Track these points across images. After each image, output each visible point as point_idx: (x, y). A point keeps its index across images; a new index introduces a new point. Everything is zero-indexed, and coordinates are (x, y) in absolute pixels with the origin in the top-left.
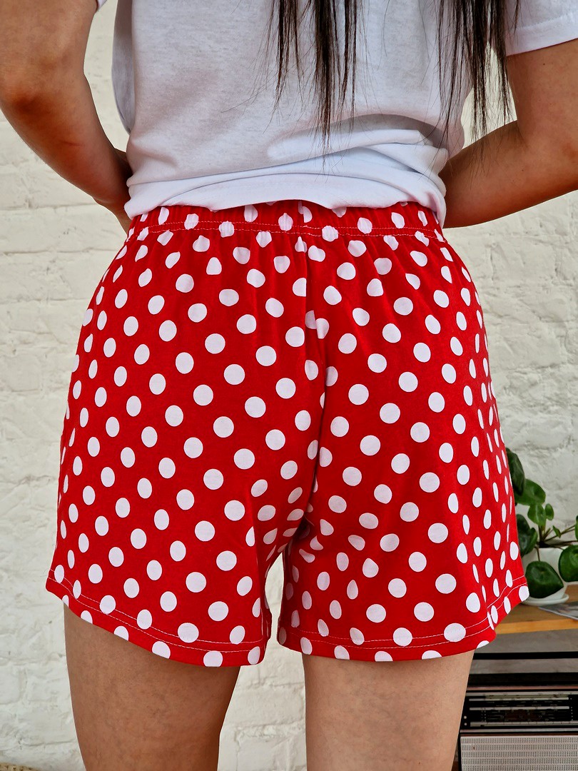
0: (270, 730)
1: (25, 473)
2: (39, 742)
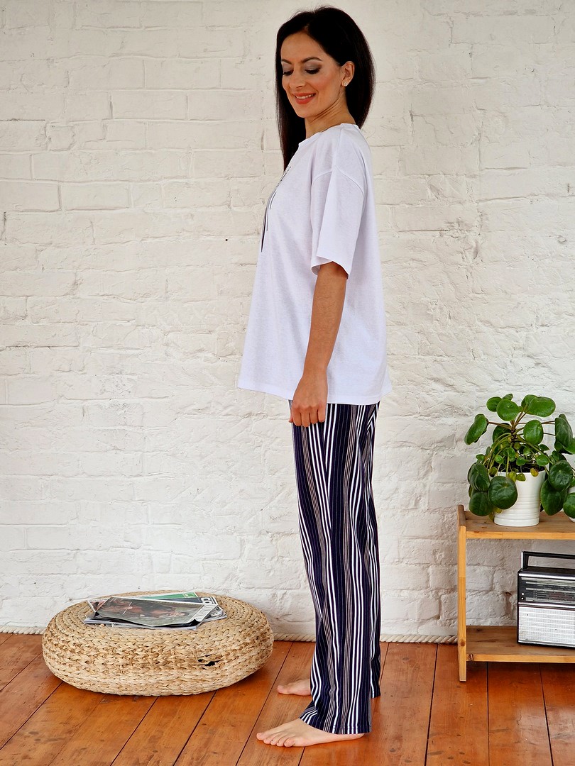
0: (405, 594)
1: (248, 410)
2: (251, 586)
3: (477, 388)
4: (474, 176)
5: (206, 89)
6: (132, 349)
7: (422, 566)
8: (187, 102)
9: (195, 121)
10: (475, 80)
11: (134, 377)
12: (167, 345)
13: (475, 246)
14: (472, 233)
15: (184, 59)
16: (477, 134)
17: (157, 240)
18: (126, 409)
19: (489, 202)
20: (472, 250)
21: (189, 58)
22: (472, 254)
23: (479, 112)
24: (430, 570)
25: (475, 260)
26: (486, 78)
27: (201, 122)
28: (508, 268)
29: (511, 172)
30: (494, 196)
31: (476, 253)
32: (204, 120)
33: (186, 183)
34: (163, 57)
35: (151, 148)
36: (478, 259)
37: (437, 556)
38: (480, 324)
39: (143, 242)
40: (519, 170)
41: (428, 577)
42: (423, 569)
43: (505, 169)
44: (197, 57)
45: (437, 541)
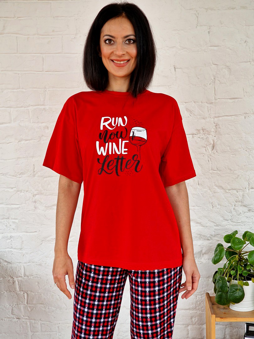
3: (215, 224)
4: (212, 103)
5: (55, 53)
6: (14, 204)
7: (184, 326)
8: (43, 61)
9: (48, 72)
10: (212, 48)
11: (17, 221)
12: (35, 202)
13: (212, 143)
14: (211, 136)
15: (40, 36)
16: (213, 79)
17: (28, 142)
18: (12, 239)
19: (220, 118)
20: (211, 146)
21: (44, 35)
22: (211, 148)
23: (214, 66)
24: (189, 327)
25: (213, 151)
26: (218, 46)
27: (51, 73)
28: (232, 155)
29: (233, 100)
30: (223, 114)
31: (213, 147)
32: (53, 72)
33: (44, 109)
34: (29, 35)
35: (23, 88)
36: (214, 151)
37: (193, 319)
38: (216, 188)
39: (19, 143)
40: (238, 99)
41: (188, 332)
42: (185, 327)
43: (230, 99)
44: (48, 35)
45: (193, 311)
